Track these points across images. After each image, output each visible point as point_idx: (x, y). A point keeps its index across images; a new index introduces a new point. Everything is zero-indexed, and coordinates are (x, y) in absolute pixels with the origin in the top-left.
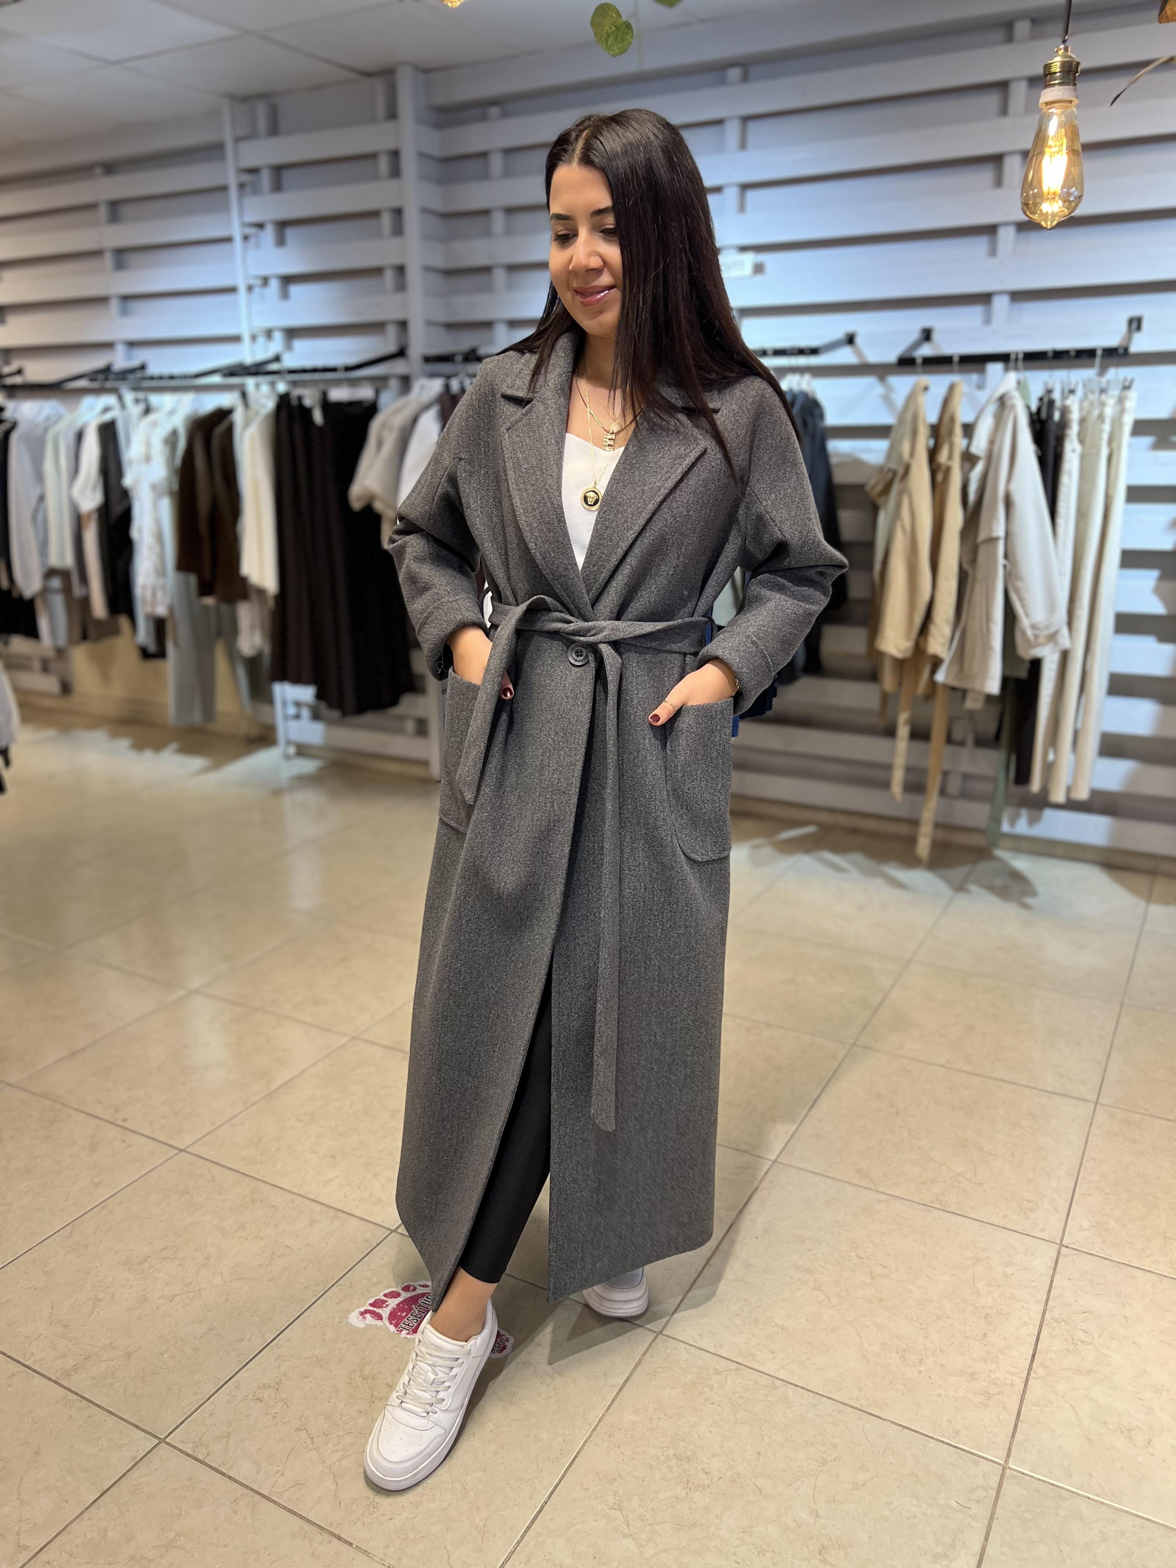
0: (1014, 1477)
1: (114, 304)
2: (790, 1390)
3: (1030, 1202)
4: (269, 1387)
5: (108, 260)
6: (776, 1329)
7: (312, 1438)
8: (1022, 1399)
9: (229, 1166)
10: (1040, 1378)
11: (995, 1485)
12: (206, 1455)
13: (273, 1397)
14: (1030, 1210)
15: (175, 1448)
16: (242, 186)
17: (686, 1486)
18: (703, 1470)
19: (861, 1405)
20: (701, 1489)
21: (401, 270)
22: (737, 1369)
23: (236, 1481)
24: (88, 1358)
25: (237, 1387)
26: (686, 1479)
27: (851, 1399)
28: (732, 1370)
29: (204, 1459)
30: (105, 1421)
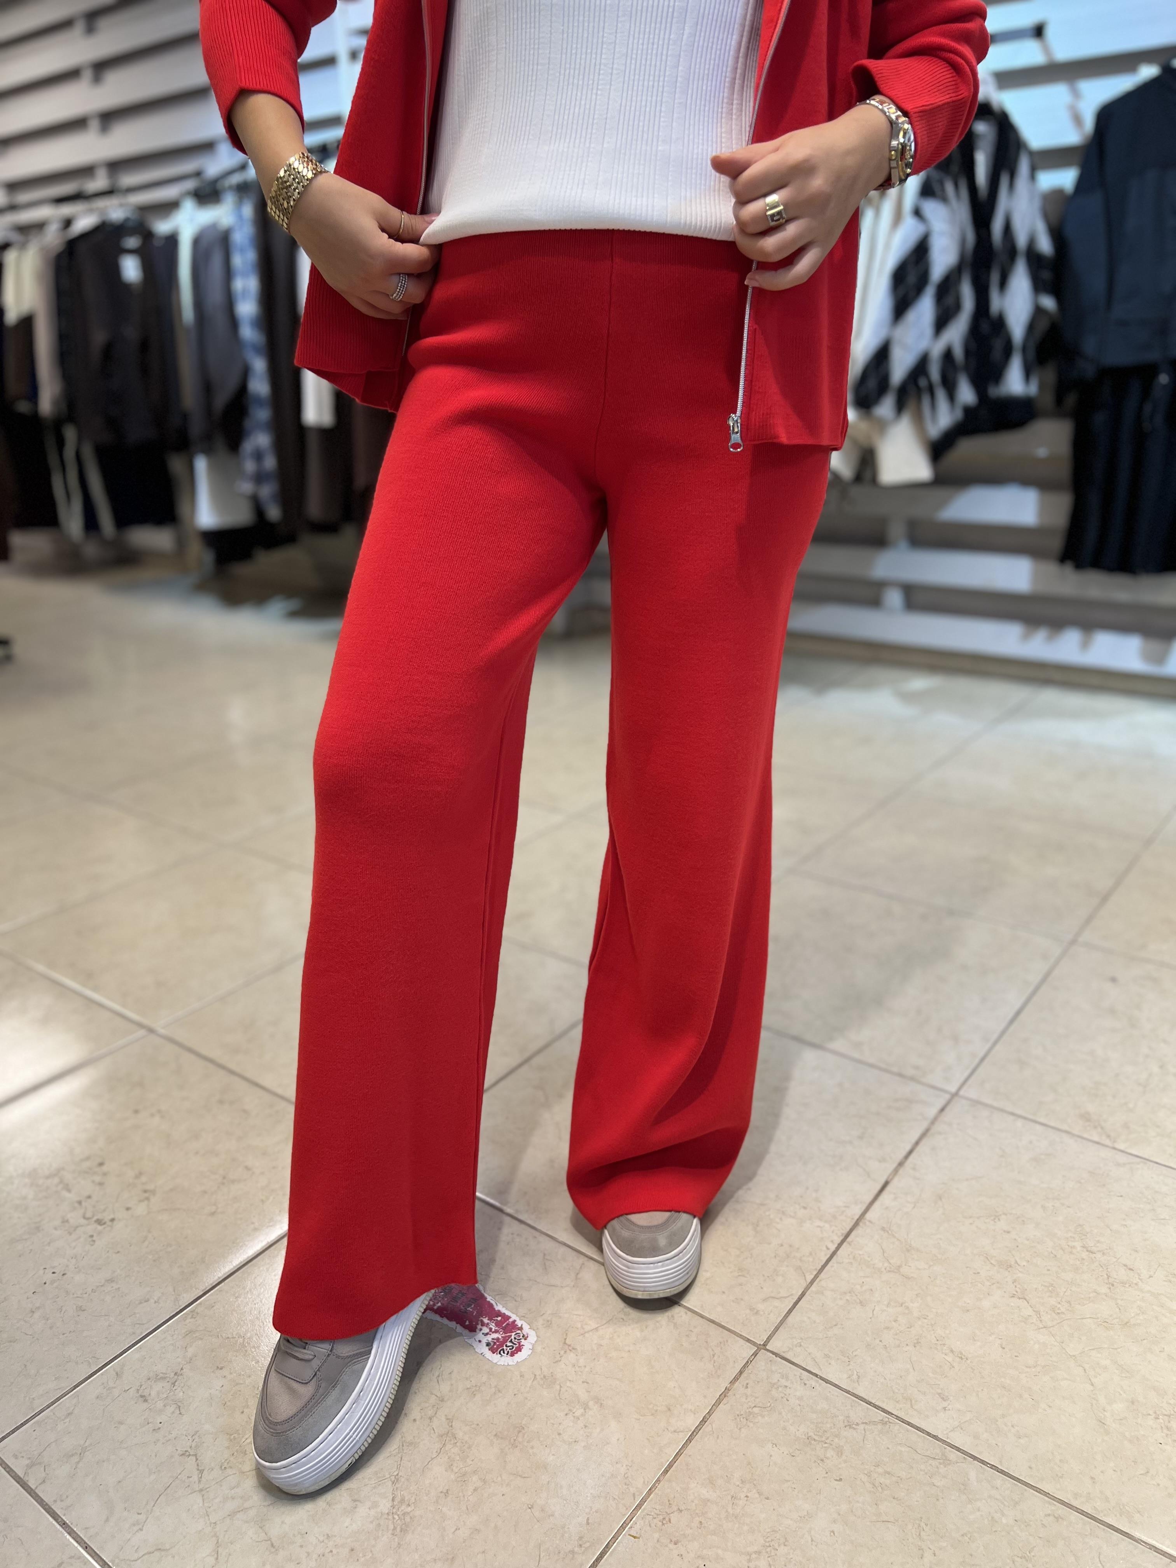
4: (163, 1378)
7: (202, 1472)
9: (205, 1052)
12: (40, 1482)
13: (165, 1395)
15: (2, 1463)
19: (1098, 1510)
25: (118, 1375)
28: (874, 1423)
29: (36, 1488)
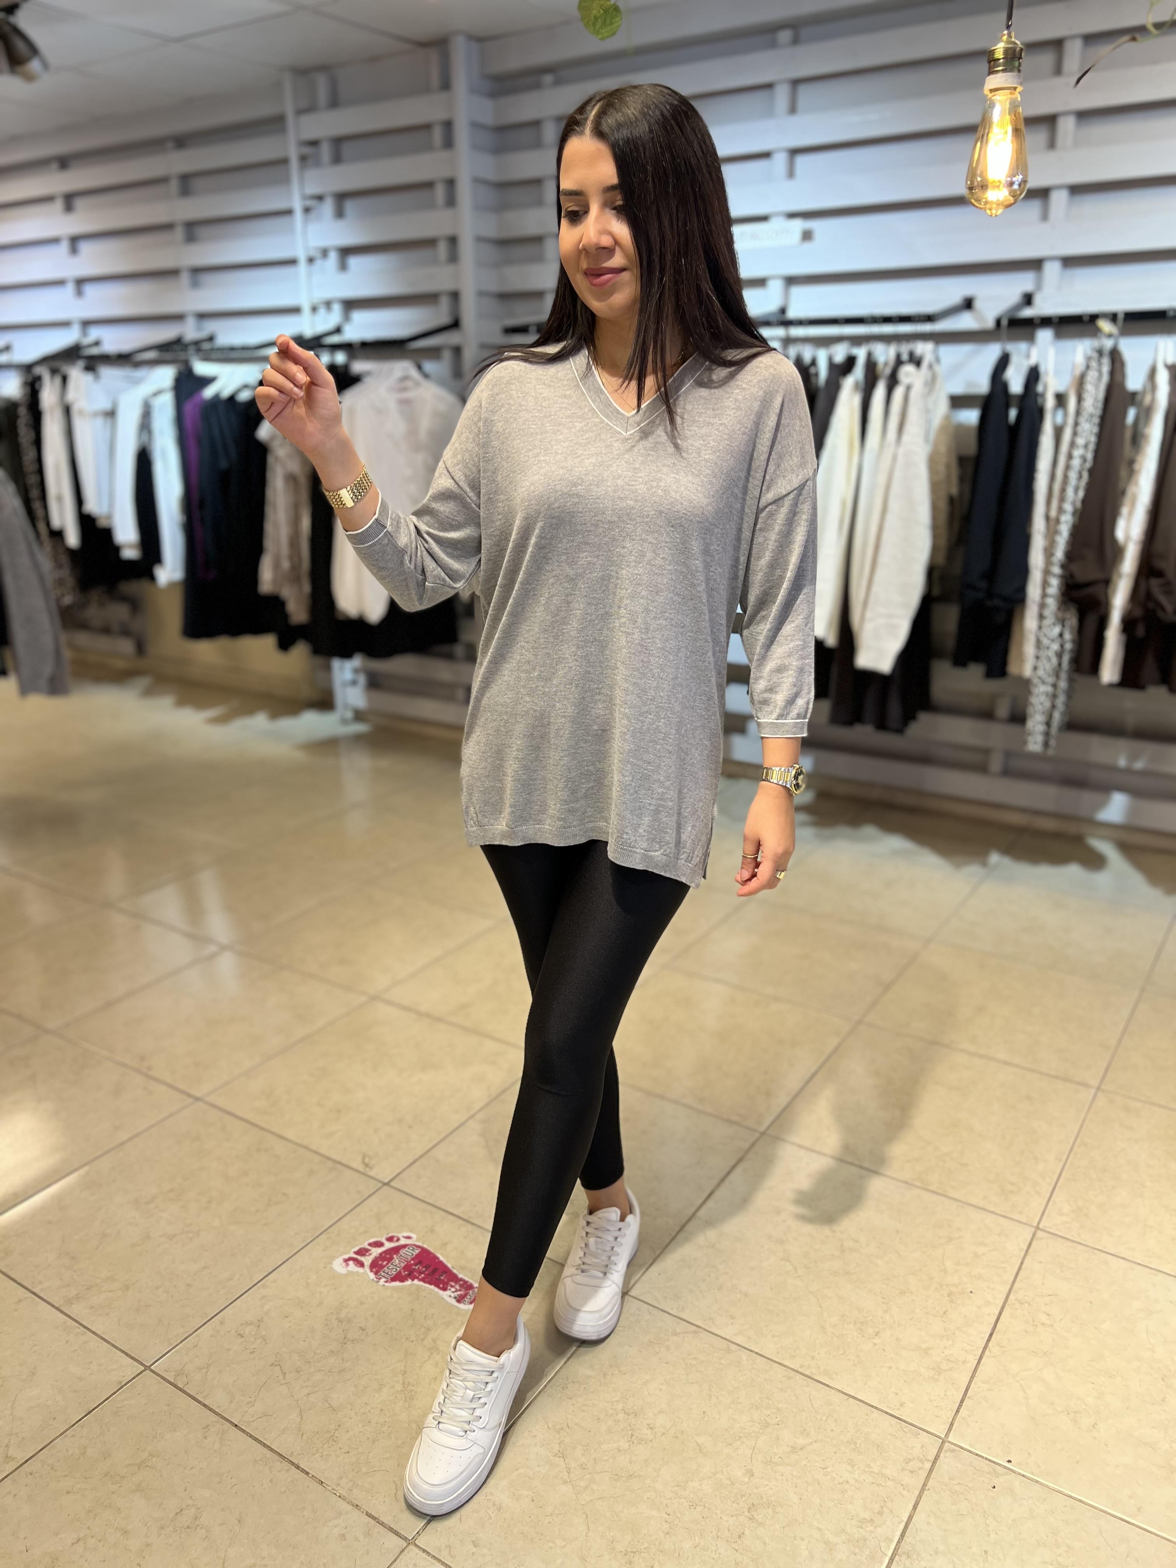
0: (953, 1451)
1: (185, 278)
2: (744, 1356)
3: (1013, 1184)
4: (251, 1324)
5: (179, 233)
6: (739, 1296)
7: (285, 1374)
8: (973, 1377)
9: (240, 1114)
10: (993, 1357)
11: (932, 1458)
12: (185, 1383)
13: (254, 1333)
14: (1012, 1192)
15: (158, 1375)
16: (303, 159)
17: (629, 1439)
18: (648, 1425)
19: (812, 1373)
20: (643, 1443)
21: (453, 241)
22: (695, 1332)
23: (211, 1410)
24: (89, 1288)
25: (222, 1323)
26: (630, 1432)
27: (802, 1367)
28: (690, 1333)
29: (183, 1386)
30: (98, 1347)
